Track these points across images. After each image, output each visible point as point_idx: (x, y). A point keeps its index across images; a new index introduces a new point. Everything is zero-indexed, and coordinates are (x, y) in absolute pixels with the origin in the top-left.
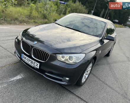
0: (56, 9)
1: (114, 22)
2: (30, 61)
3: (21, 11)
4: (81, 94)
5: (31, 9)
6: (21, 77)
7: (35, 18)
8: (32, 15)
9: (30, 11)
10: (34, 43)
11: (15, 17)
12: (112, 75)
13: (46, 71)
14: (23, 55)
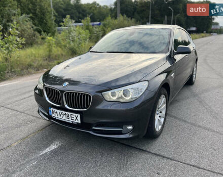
0: (88, 36)
1: (190, 32)
2: (65, 116)
3: (34, 52)
4: (159, 150)
5: (50, 46)
6: (56, 147)
7: (58, 58)
8: (51, 53)
9: (48, 49)
10: (64, 85)
11: (27, 63)
12: (205, 111)
13: (93, 124)
14: (52, 109)
